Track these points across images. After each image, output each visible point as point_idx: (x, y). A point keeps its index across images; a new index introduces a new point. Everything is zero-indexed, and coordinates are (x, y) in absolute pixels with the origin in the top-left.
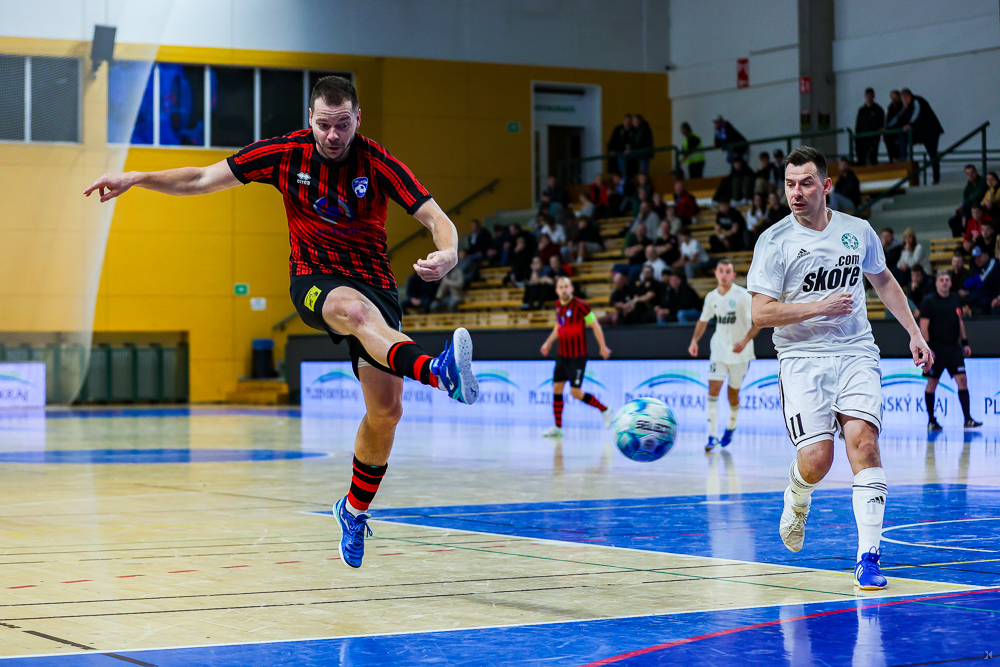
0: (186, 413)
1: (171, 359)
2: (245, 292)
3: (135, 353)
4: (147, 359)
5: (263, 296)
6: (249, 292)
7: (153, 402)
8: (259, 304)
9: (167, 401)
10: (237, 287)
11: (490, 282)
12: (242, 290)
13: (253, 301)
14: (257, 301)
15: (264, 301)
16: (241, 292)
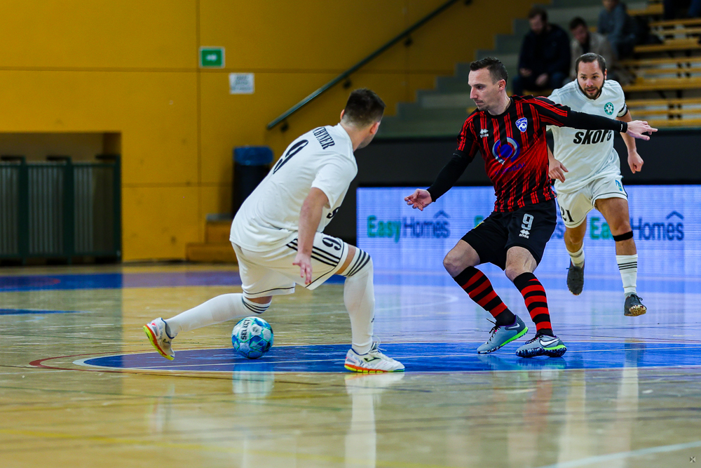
0: (115, 282)
1: (86, 182)
2: (218, 62)
3: (23, 171)
4: (45, 182)
5: (248, 71)
6: (224, 65)
7: (53, 262)
8: (243, 83)
9: (79, 261)
10: (205, 53)
11: (669, 44)
12: (213, 58)
13: (233, 77)
14: (239, 79)
15: (250, 78)
16: (211, 63)
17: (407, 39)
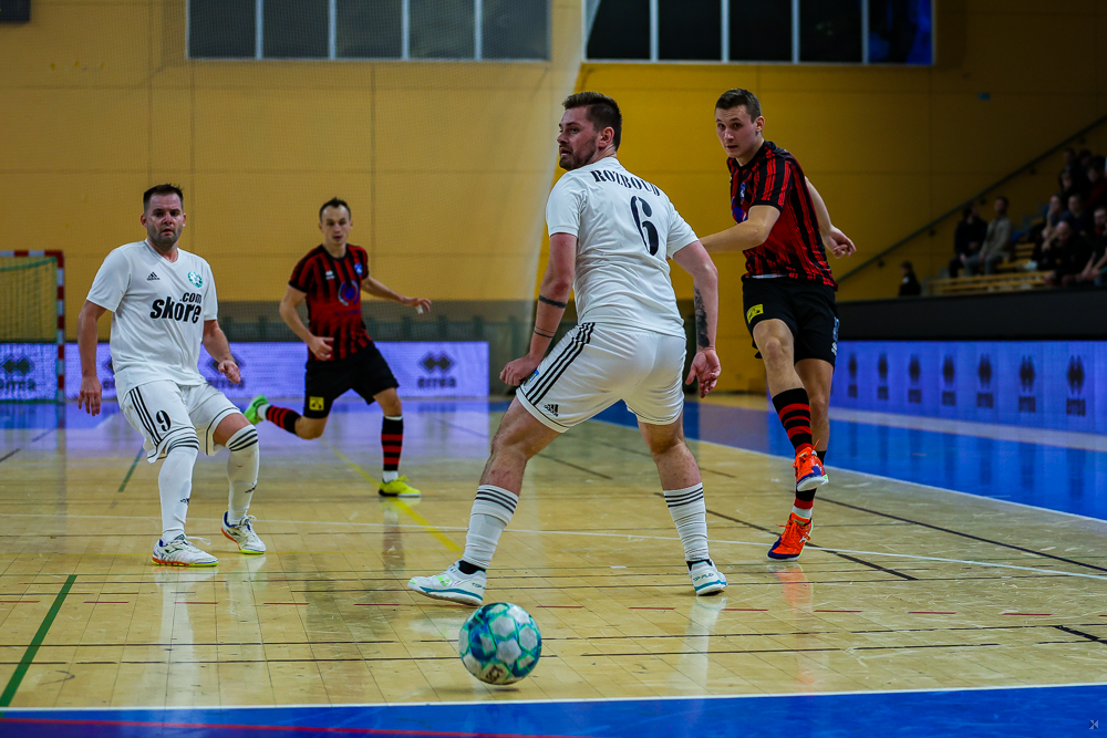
17: (931, 230)
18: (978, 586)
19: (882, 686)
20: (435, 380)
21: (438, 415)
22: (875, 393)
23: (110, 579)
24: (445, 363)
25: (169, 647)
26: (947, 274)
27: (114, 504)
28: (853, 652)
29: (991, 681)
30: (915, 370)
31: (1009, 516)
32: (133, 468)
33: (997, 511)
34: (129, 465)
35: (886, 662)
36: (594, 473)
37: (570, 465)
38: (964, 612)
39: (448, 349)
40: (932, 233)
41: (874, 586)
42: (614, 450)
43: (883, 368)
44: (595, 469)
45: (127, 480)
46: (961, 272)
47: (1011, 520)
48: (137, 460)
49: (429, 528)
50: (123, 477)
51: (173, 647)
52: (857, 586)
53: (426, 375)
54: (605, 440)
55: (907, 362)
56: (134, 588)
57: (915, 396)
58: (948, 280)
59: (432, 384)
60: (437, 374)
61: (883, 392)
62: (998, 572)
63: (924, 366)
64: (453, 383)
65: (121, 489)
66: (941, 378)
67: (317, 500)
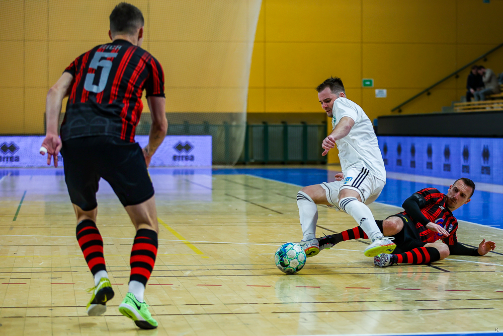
2: (370, 85)
3: (286, 128)
5: (384, 88)
6: (373, 85)
10: (365, 81)
12: (368, 83)
13: (377, 91)
14: (380, 92)
15: (385, 91)
16: (367, 85)
17: (456, 75)
18: (483, 276)
19: (432, 330)
20: (182, 157)
21: (184, 177)
22: (425, 165)
23: (14, 270)
24: (188, 147)
25: (50, 308)
26: (465, 99)
27: (12, 228)
28: (416, 312)
29: (490, 328)
30: (447, 153)
31: (499, 237)
32: (19, 207)
33: (493, 234)
34: (17, 205)
35: (434, 316)
36: (273, 210)
37: (259, 206)
38: (475, 290)
39: (190, 139)
40: (457, 77)
41: (426, 275)
42: (282, 197)
43: (430, 152)
44: (274, 208)
45: (17, 214)
46: (472, 99)
47: (500, 239)
48: (21, 203)
49: (186, 241)
50: (15, 212)
51: (53, 308)
52: (418, 275)
53: (177, 154)
54: (277, 192)
55: (443, 148)
56: (28, 275)
57: (447, 167)
58: (466, 103)
59: (181, 158)
60: (184, 153)
61: (430, 165)
62: (493, 268)
63: (453, 151)
64: (192, 158)
65: (15, 219)
66: (462, 158)
67: (123, 225)
